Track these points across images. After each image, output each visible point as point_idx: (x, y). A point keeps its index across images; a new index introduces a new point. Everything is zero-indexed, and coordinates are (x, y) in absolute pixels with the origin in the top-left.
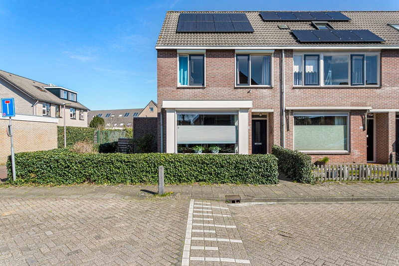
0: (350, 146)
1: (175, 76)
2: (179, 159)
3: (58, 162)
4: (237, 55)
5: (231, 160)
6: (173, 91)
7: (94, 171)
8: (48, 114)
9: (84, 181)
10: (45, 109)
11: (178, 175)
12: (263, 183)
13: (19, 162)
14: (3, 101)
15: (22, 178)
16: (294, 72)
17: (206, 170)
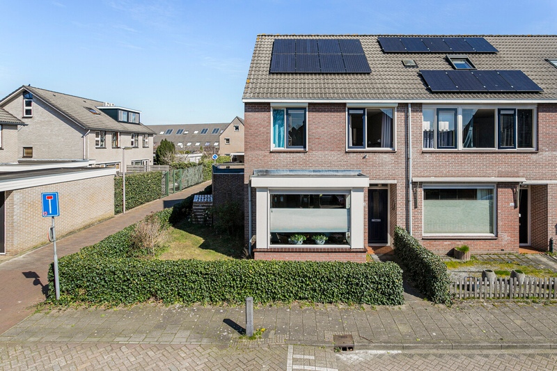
0: (497, 229)
1: (267, 136)
2: (273, 271)
3: (115, 274)
4: (349, 109)
5: (341, 273)
6: (265, 156)
7: (162, 286)
8: (102, 145)
9: (149, 298)
10: (99, 139)
11: (272, 292)
12: (384, 304)
13: (64, 274)
14: (44, 196)
15: (68, 293)
16: (423, 130)
17: (308, 285)
